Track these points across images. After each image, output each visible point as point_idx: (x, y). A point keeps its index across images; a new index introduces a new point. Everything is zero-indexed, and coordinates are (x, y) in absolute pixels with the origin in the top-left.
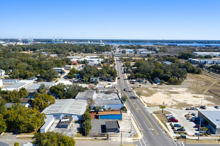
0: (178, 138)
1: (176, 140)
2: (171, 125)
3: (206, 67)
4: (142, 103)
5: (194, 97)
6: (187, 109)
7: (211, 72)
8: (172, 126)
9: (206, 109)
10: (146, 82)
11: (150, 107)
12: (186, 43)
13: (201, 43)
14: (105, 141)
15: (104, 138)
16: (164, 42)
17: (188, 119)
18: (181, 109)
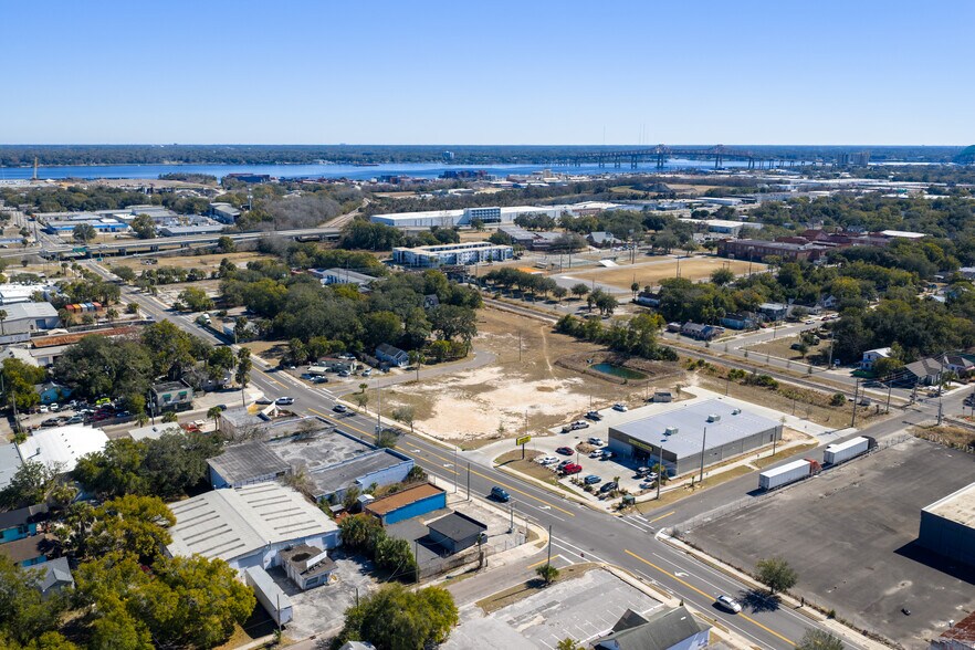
0: (620, 508)
1: (618, 513)
2: (574, 482)
3: (473, 277)
4: (435, 443)
5: (541, 389)
6: (564, 431)
7: (502, 297)
8: (581, 485)
9: (603, 419)
10: (359, 368)
11: (470, 449)
12: (288, 161)
13: (342, 160)
14: (478, 575)
15: (467, 568)
16: (194, 161)
17: (593, 457)
18: (551, 434)
